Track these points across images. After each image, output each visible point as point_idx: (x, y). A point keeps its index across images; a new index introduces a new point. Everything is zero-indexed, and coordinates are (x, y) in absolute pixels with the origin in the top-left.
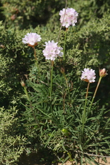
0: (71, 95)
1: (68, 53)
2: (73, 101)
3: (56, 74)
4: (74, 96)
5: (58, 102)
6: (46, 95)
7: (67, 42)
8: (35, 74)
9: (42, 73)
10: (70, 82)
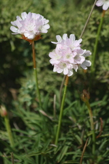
0: (97, 147)
1: (101, 59)
2: (100, 158)
3: (73, 99)
4: (104, 149)
5: (69, 158)
6: (47, 139)
7: (103, 38)
8: (30, 94)
9: (46, 93)
10: (98, 118)
